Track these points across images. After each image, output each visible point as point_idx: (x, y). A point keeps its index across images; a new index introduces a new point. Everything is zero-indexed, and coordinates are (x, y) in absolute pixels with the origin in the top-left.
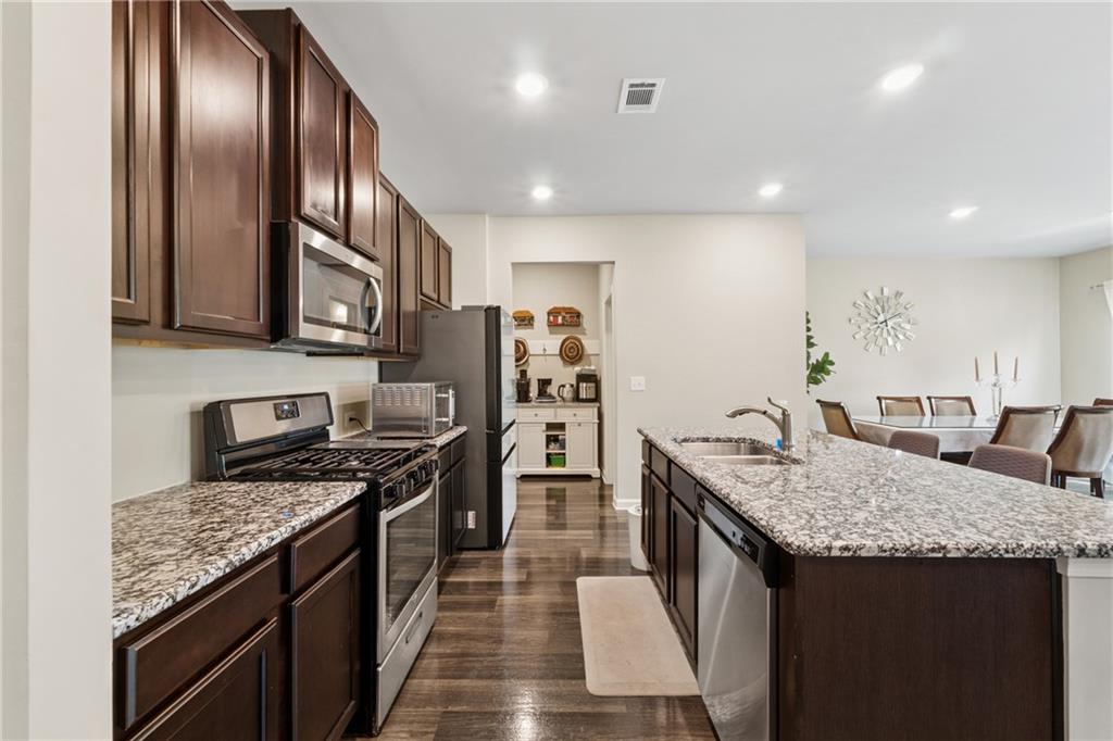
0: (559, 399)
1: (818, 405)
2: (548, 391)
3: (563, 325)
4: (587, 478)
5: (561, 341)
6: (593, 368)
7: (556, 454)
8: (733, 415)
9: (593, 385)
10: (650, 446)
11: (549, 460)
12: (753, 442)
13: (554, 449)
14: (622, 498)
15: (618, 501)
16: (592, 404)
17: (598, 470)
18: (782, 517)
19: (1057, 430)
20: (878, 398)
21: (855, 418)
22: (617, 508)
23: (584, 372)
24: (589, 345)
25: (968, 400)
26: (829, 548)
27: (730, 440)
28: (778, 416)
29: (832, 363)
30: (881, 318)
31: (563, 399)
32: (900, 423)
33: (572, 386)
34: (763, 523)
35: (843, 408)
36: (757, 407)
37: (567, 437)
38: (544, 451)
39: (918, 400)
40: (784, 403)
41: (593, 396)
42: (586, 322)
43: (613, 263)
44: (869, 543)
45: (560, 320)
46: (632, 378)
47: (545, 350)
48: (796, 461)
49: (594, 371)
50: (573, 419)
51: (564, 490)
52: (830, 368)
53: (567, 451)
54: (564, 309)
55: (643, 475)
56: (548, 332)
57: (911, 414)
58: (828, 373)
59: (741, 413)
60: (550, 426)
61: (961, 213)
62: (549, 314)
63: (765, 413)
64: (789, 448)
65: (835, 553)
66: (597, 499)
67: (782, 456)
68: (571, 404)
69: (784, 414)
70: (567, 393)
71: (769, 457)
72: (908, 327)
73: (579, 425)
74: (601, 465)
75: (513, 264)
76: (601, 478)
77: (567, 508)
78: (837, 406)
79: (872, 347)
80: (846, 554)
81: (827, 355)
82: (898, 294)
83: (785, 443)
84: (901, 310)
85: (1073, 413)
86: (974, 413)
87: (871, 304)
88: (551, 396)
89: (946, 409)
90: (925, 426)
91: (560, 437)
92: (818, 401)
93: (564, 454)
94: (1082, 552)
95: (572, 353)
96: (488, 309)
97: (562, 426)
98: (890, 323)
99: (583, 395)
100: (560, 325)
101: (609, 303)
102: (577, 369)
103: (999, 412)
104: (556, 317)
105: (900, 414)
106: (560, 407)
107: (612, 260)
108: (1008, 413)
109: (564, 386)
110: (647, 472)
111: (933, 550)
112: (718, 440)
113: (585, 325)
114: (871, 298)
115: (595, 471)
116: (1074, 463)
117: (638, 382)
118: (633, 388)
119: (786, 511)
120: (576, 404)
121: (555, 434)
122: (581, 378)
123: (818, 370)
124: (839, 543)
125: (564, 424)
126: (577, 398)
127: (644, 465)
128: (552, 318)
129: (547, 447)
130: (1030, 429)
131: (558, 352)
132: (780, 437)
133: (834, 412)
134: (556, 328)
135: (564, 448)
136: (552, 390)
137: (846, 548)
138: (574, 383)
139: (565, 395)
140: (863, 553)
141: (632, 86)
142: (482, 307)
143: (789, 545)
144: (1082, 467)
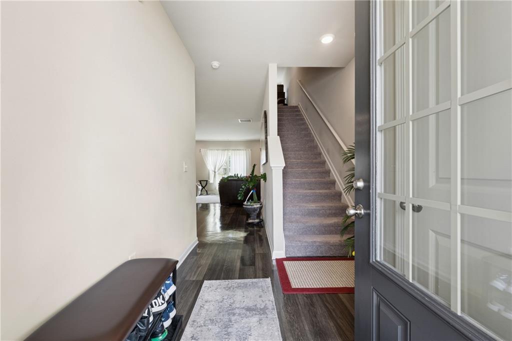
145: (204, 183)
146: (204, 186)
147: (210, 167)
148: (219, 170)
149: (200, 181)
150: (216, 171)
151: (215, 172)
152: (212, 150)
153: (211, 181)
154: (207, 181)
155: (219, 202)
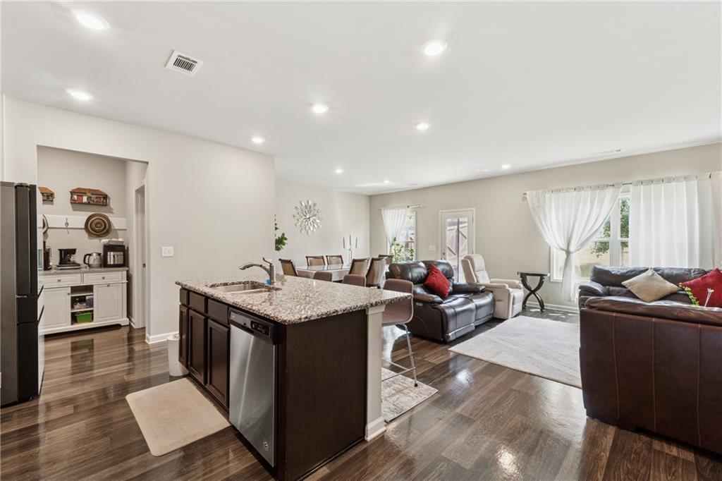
0: (83, 265)
1: (280, 262)
2: (72, 259)
3: (89, 203)
4: (117, 327)
5: (86, 218)
6: (120, 240)
7: (82, 312)
8: (244, 268)
9: (122, 253)
10: (187, 293)
11: (74, 318)
12: (253, 283)
13: (80, 308)
14: (155, 334)
15: (151, 337)
16: (121, 269)
17: (128, 319)
18: (279, 311)
19: (368, 268)
20: (307, 257)
21: (297, 268)
22: (149, 343)
23: (110, 243)
24: (116, 222)
25: (340, 257)
26: (300, 319)
27: (240, 283)
28: (268, 267)
29: (286, 239)
30: (308, 216)
31: (89, 266)
32: (316, 269)
33: (99, 254)
34: (272, 315)
35: (292, 263)
36: (256, 263)
37: (95, 297)
38: (69, 311)
39: (323, 257)
40: (270, 260)
41: (121, 262)
42: (113, 203)
43: (147, 163)
44: (314, 314)
45: (85, 199)
46: (163, 248)
47: (67, 224)
48: (277, 289)
49: (123, 242)
50: (102, 282)
51: (92, 340)
52: (285, 241)
53: (95, 309)
54: (90, 190)
55: (181, 313)
56: (71, 209)
57: (320, 264)
58: (284, 245)
59: (248, 267)
60: (74, 289)
61: (339, 171)
62: (72, 193)
63: (261, 266)
64: (273, 283)
65: (303, 320)
66: (126, 341)
67: (270, 288)
68: (99, 270)
69: (270, 266)
70: (94, 260)
71: (264, 289)
72: (318, 221)
73: (108, 286)
74: (129, 314)
75: (38, 147)
76: (130, 325)
77: (95, 353)
78: (289, 262)
79: (304, 231)
80: (306, 320)
81: (283, 234)
82: (315, 205)
83: (271, 282)
84: (316, 213)
85: (373, 260)
86: (343, 263)
87: (304, 208)
88: (74, 264)
89: (333, 261)
90: (325, 269)
91: (87, 298)
92: (280, 260)
93: (92, 311)
94: (372, 305)
95: (98, 228)
96: (19, 187)
97: (89, 288)
98: (311, 219)
99: (111, 261)
100: (85, 203)
101: (141, 191)
102: (105, 241)
103: (351, 262)
104: (80, 196)
105: (315, 265)
106: (86, 272)
107: (146, 161)
108: (354, 261)
109: (90, 255)
110: (185, 310)
111: (334, 313)
112: (233, 284)
113: (111, 206)
114: (304, 205)
115: (124, 321)
116: (373, 281)
117: (168, 251)
118: (163, 255)
119: (281, 310)
120: (103, 269)
121: (81, 296)
122: (108, 248)
123: (280, 242)
124: (304, 316)
125: (92, 286)
126: (104, 264)
127: (182, 305)
128: (75, 197)
129: (72, 307)
130: (361, 268)
131: (83, 227)
132: (269, 279)
133: (288, 265)
134: (80, 206)
135: (92, 306)
136: (77, 258)
137: (306, 318)
138: (101, 251)
139: (91, 262)
140: (312, 319)
141: (179, 56)
142: (13, 183)
143: (285, 321)
144: (375, 283)
145: (532, 282)
146: (533, 295)
147: (553, 237)
148: (582, 245)
149: (523, 277)
150: (572, 248)
151: (568, 253)
152: (559, 191)
153: (556, 276)
154: (542, 276)
155: (581, 385)
